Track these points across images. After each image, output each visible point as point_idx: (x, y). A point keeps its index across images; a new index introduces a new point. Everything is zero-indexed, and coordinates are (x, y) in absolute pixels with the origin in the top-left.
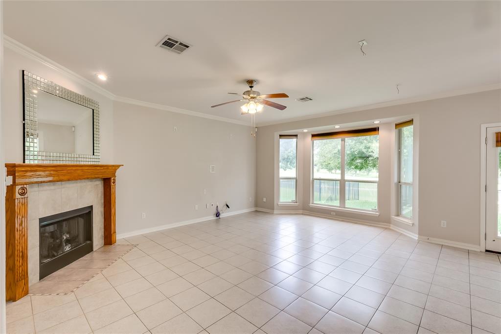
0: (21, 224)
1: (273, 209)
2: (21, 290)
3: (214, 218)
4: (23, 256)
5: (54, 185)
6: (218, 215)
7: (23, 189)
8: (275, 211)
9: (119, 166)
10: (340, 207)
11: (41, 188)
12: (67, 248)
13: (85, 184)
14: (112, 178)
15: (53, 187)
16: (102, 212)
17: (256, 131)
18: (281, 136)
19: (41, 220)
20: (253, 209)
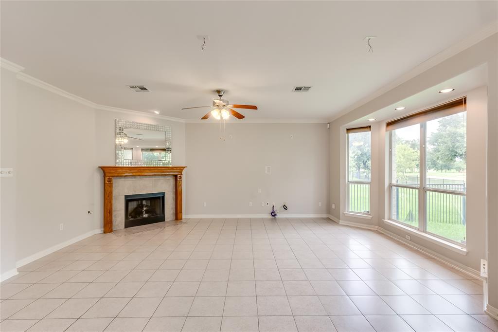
0: (109, 196)
1: (340, 219)
2: (108, 229)
3: (270, 217)
4: (110, 212)
5: (135, 178)
6: (273, 214)
7: (109, 179)
8: (340, 221)
9: (184, 168)
10: (418, 229)
11: (126, 179)
12: (145, 215)
13: (158, 178)
14: (178, 176)
15: (134, 179)
16: (173, 198)
17: (328, 127)
18: (349, 130)
19: (126, 197)
20: (325, 216)
